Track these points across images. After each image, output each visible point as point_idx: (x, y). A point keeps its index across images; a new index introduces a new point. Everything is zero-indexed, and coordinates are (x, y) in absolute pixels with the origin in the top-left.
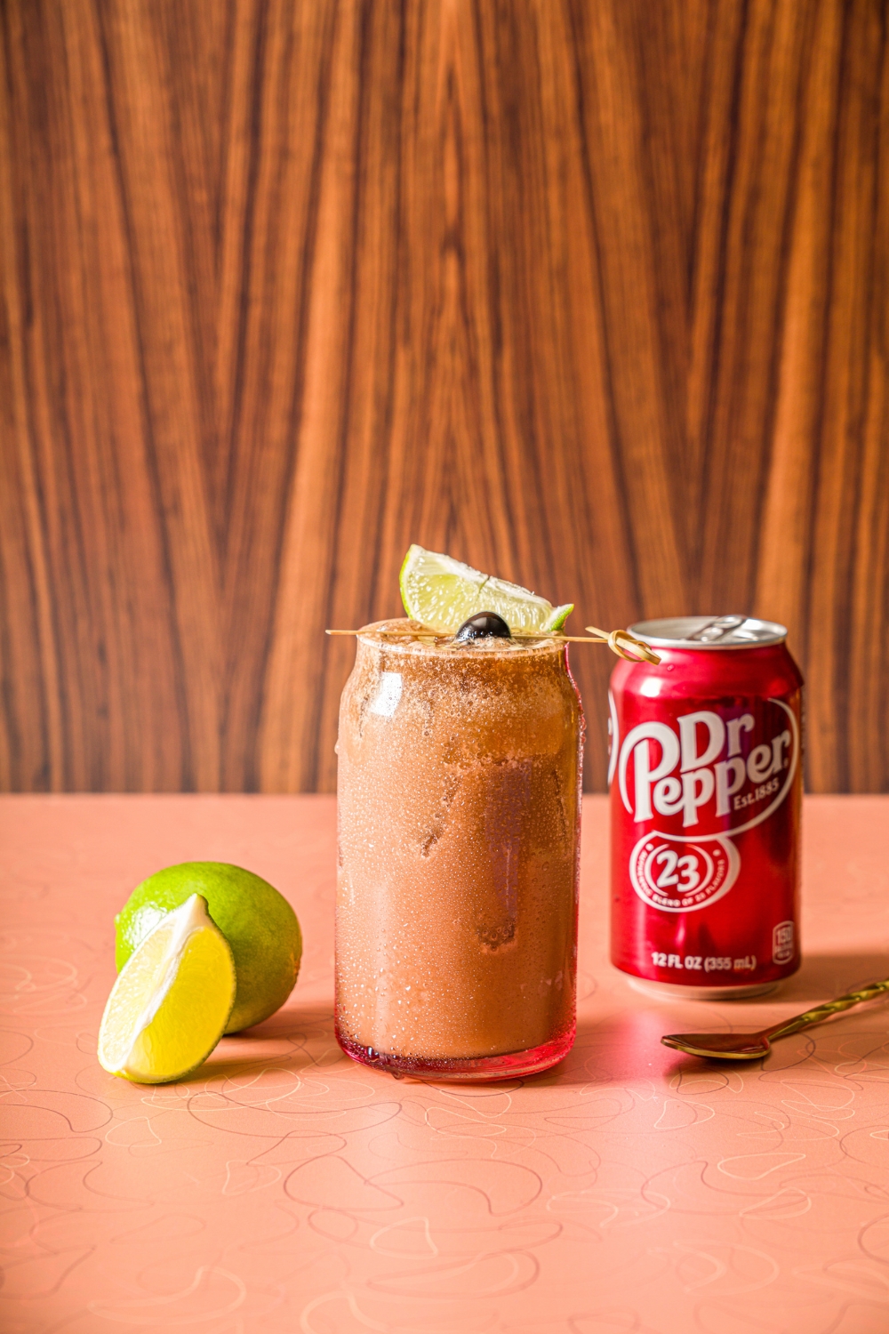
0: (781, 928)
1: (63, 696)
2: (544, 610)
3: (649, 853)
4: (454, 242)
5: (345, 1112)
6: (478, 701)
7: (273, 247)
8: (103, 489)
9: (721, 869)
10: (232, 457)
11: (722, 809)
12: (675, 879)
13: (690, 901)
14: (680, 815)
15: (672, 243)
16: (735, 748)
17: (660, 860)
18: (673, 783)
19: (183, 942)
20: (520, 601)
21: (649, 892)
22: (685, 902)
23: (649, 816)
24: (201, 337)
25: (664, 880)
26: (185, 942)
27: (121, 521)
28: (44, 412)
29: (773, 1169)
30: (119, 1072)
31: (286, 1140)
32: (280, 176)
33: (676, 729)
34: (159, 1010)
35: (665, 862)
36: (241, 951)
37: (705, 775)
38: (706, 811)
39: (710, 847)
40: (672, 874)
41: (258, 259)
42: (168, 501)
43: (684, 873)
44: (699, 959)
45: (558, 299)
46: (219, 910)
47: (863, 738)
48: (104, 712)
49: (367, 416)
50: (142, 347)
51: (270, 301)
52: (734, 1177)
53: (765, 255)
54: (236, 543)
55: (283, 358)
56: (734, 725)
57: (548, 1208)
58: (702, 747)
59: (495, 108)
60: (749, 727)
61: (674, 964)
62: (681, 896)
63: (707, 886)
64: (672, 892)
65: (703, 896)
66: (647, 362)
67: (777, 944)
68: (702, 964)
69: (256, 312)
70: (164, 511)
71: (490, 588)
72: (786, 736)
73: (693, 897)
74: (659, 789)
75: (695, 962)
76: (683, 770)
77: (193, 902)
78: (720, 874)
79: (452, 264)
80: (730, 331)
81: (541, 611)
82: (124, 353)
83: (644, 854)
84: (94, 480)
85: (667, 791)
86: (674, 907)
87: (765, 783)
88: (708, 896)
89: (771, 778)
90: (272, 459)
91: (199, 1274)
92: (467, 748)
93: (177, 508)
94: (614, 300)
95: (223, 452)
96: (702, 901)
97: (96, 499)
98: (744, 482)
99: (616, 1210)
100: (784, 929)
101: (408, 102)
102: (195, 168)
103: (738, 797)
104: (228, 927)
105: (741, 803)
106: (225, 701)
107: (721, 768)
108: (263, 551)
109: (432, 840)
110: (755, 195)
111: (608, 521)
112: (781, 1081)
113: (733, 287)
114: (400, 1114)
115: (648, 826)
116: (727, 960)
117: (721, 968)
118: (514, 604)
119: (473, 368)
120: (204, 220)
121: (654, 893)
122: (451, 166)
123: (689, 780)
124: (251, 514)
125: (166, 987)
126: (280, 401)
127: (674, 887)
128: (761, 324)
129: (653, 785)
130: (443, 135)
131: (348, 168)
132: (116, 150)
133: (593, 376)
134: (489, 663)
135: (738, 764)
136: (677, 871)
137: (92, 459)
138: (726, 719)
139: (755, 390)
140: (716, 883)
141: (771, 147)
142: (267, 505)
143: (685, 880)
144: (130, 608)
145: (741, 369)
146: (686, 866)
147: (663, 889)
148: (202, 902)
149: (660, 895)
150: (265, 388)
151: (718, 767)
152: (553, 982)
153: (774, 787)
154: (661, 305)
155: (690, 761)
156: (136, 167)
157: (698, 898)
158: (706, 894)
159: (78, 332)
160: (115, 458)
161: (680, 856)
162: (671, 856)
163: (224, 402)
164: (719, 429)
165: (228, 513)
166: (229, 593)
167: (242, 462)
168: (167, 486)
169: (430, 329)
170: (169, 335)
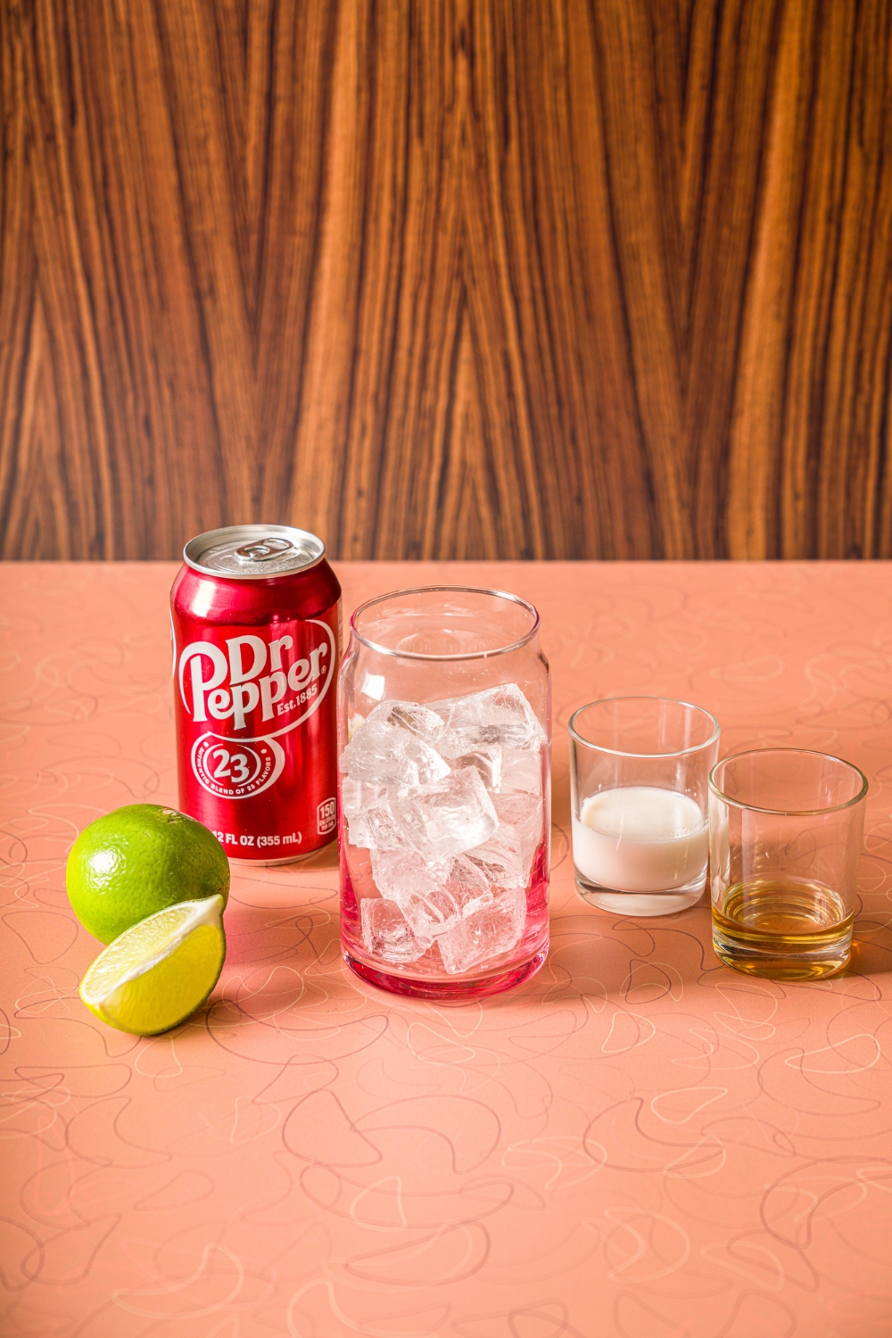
1: (113, 466)
4: (465, 43)
7: (295, 50)
8: (145, 274)
10: (262, 243)
15: (667, 41)
24: (231, 133)
27: (162, 303)
28: (89, 203)
41: (282, 60)
42: (205, 285)
45: (562, 95)
47: (831, 504)
48: (151, 481)
50: (176, 144)
51: (293, 100)
53: (755, 52)
54: (266, 324)
55: (307, 152)
66: (644, 155)
69: (281, 109)
70: (201, 294)
79: (462, 64)
80: (720, 124)
82: (161, 148)
84: (136, 265)
90: (299, 243)
93: (212, 290)
94: (613, 96)
95: (254, 238)
97: (139, 282)
98: (731, 264)
106: (259, 471)
108: (291, 331)
111: (606, 302)
113: (723, 83)
119: (482, 159)
120: (233, 23)
124: (279, 296)
126: (305, 192)
128: (749, 118)
133: (593, 167)
137: (134, 247)
139: (743, 179)
142: (295, 287)
144: (172, 386)
145: (730, 158)
150: (291, 178)
154: (657, 99)
159: (118, 130)
160: (155, 246)
163: (253, 193)
164: (710, 216)
165: (259, 295)
166: (261, 371)
167: (271, 248)
168: (203, 272)
169: (442, 124)
170: (202, 132)
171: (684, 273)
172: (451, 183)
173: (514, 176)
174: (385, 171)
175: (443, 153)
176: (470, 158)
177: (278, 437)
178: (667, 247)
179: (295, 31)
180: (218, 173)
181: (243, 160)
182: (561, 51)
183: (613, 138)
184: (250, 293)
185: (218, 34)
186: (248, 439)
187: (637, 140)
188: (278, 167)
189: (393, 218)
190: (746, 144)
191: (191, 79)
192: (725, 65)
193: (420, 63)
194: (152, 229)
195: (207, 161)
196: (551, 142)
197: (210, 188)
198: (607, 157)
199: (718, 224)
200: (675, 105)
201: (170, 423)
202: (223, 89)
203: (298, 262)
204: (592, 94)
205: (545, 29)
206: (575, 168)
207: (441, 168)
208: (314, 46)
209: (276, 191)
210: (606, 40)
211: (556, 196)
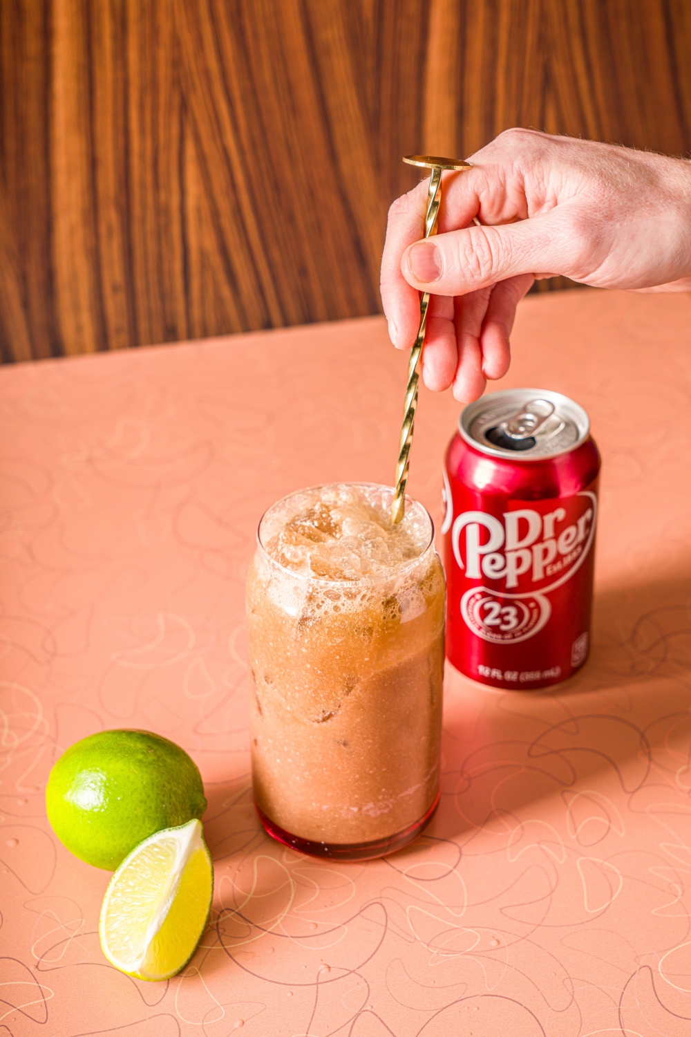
3: (477, 601)
9: (535, 616)
11: (538, 577)
12: (498, 621)
13: (510, 636)
14: (504, 580)
16: (549, 535)
17: (487, 607)
21: (478, 628)
23: (478, 576)
25: (490, 620)
33: (502, 521)
35: (491, 609)
37: (524, 554)
38: (525, 578)
39: (526, 602)
40: (496, 618)
43: (506, 618)
49: (106, 27)
58: (522, 534)
62: (504, 633)
63: (524, 627)
64: (496, 629)
65: (519, 634)
73: (513, 633)
74: (487, 559)
75: (513, 675)
76: (506, 549)
78: (534, 618)
83: (473, 601)
85: (493, 562)
86: (497, 639)
87: (571, 552)
88: (524, 634)
89: (576, 547)
96: (519, 637)
103: (551, 566)
105: (551, 570)
107: (538, 548)
115: (477, 583)
117: (533, 678)
121: (482, 628)
123: (512, 556)
127: (497, 626)
129: (482, 555)
135: (550, 543)
136: (500, 616)
138: (542, 514)
140: (531, 624)
143: (507, 623)
146: (507, 614)
149: (486, 630)
151: (535, 548)
153: (577, 553)
155: (512, 544)
157: (516, 635)
158: (523, 630)
161: (503, 606)
162: (496, 606)
164: (386, 10)
199: (396, 16)
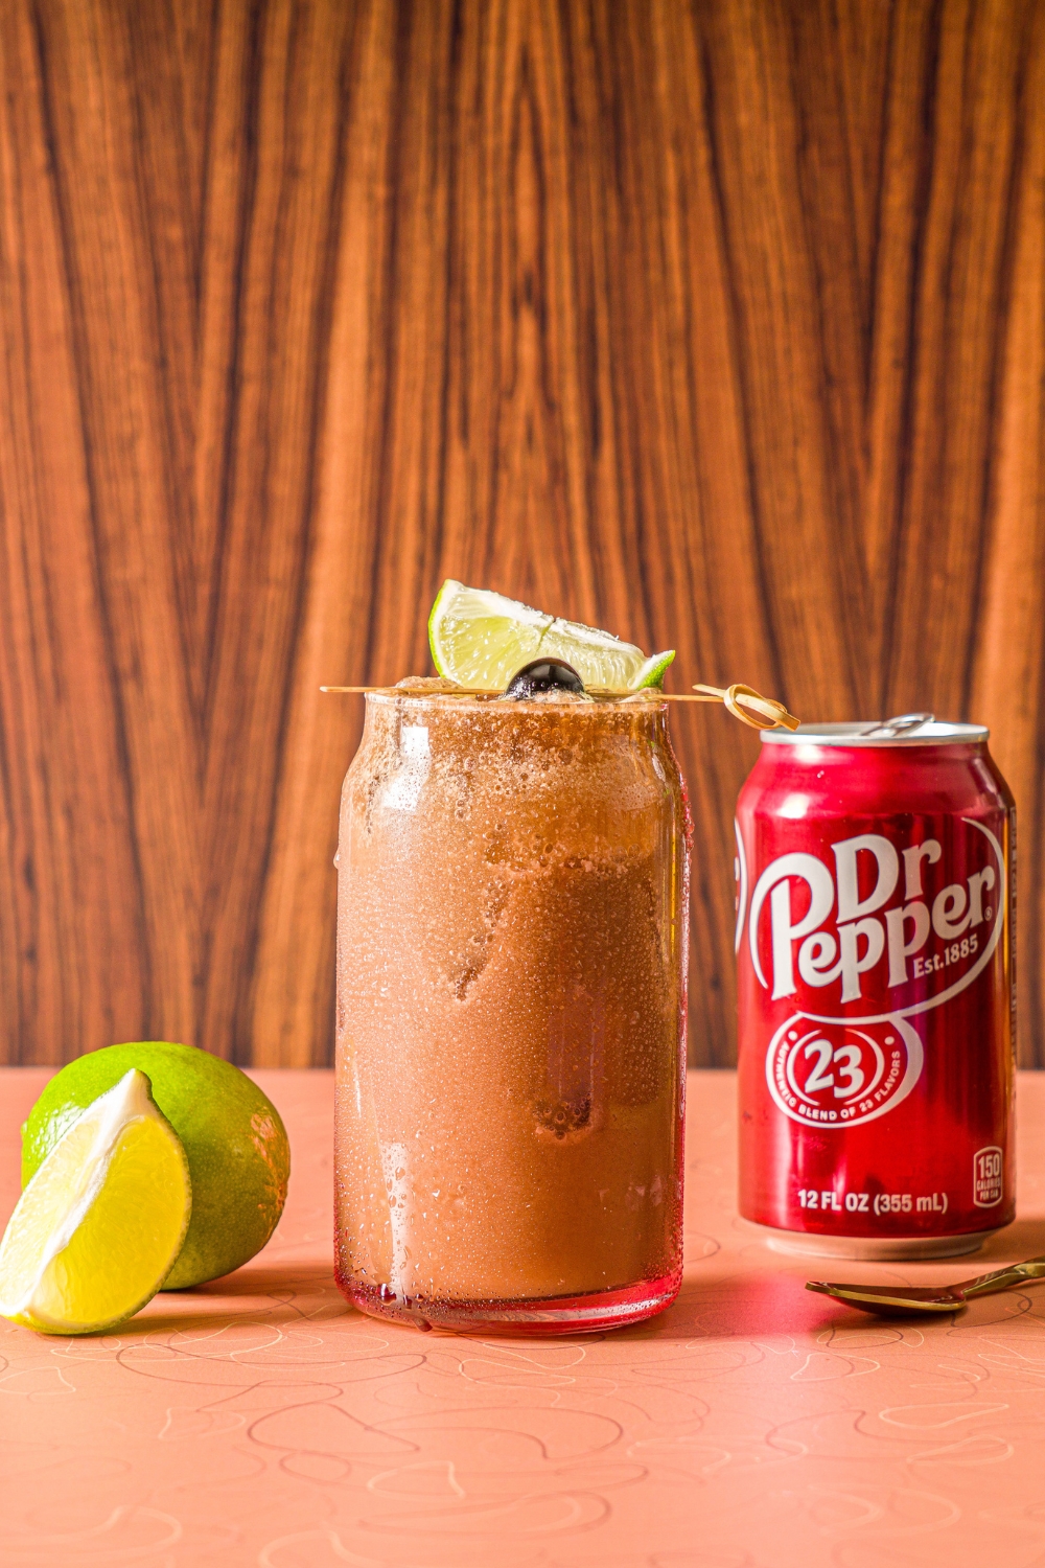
0: (985, 1154)
2: (633, 661)
3: (792, 1044)
4: (532, 295)
5: (344, 1364)
6: (537, 774)
7: (273, 305)
8: (33, 643)
9: (896, 1064)
10: (216, 598)
11: (897, 977)
12: (829, 1081)
13: (852, 1111)
14: (837, 986)
15: (841, 294)
16: (914, 888)
17: (809, 1052)
18: (825, 940)
19: (115, 1136)
20: (598, 649)
21: (793, 1102)
22: (845, 1114)
23: (792, 989)
24: (173, 430)
25: (814, 1083)
26: (118, 1136)
27: (58, 690)
29: (959, 1418)
30: (20, 1315)
31: (255, 1389)
32: (284, 202)
33: (830, 862)
34: (79, 1229)
35: (816, 1055)
36: (202, 1160)
37: (871, 928)
38: (874, 979)
39: (879, 1031)
40: (825, 1074)
41: (253, 319)
42: (125, 662)
43: (843, 1071)
44: (865, 1197)
45: (680, 373)
46: (168, 1101)
48: (31, 954)
49: (408, 540)
50: (88, 446)
51: (269, 379)
52: (902, 1425)
53: (974, 311)
54: (220, 721)
55: (289, 459)
56: (913, 855)
57: (629, 1453)
58: (866, 887)
59: (588, 106)
60: (935, 857)
61: (829, 1205)
62: (839, 1105)
63: (876, 1090)
64: (825, 1099)
65: (869, 1104)
66: (808, 462)
67: (979, 1178)
68: (870, 1204)
69: (250, 394)
71: (555, 634)
72: (989, 873)
73: (856, 1105)
74: (806, 949)
75: (860, 1200)
76: (838, 921)
77: (130, 1079)
78: (894, 1072)
79: (528, 326)
80: (923, 418)
81: (629, 662)
82: (63, 451)
83: (785, 1046)
85: (817, 951)
86: (828, 1121)
87: (958, 940)
88: (877, 1105)
89: (968, 933)
90: (274, 600)
91: (116, 1514)
92: (520, 840)
93: (137, 669)
94: (758, 375)
95: (204, 591)
96: (869, 1111)
98: (947, 632)
99: (728, 1456)
100: (989, 1157)
101: (465, 100)
102: (165, 192)
103: (921, 959)
104: (181, 1125)
105: (924, 968)
106: (205, 940)
107: (895, 917)
108: (260, 732)
109: (471, 974)
110: (957, 228)
112: (979, 1337)
113: (927, 357)
114: (424, 1366)
115: (790, 1004)
116: (906, 1198)
117: (896, 1210)
118: (592, 653)
119: (558, 472)
120: (180, 264)
121: (800, 1102)
122: (526, 188)
123: (848, 935)
124: (242, 680)
125: (89, 1198)
126: (285, 519)
127: (829, 1091)
128: (969, 410)
129: (798, 944)
130: (515, 145)
131: (381, 191)
132: (54, 167)
133: (729, 482)
134: (552, 720)
135: (917, 910)
136: (833, 1068)
138: (901, 844)
139: (961, 503)
140: (888, 1086)
141: (980, 157)
142: (265, 667)
143: (844, 1082)
144: (69, 813)
145: (941, 473)
146: (845, 1061)
147: (812, 1095)
148: (141, 1080)
149: (807, 1105)
150: (263, 499)
151: (888, 914)
152: (647, 1193)
153: (971, 947)
154: (825, 382)
155: (849, 907)
156: (82, 191)
157: (863, 1108)
158: (874, 1100)
160: (50, 602)
161: (835, 1048)
162: (824, 1046)
163: (205, 521)
164: (912, 560)
165: (210, 677)
166: (211, 791)
167: (230, 606)
168: (123, 642)
169: (498, 417)
170: (127, 428)
171: (874, 646)
172: (510, 508)
173: (608, 497)
174: (409, 487)
175: (498, 460)
176: (540, 469)
177: (236, 891)
178: (847, 605)
179: (274, 277)
180: (151, 491)
181: (190, 470)
182: (679, 308)
183: (761, 440)
184: (197, 674)
185: (157, 280)
186: (188, 892)
187: (796, 442)
188: (244, 482)
189: (421, 561)
190: (964, 449)
191: (113, 348)
192: (929, 330)
193: (464, 325)
194: (47, 576)
195: (135, 474)
196: (664, 445)
197: (138, 514)
198: (751, 469)
199: (925, 569)
200: (854, 390)
201: (65, 870)
202: (161, 363)
203: (271, 627)
204: (726, 372)
205: (654, 275)
206: (702, 485)
207: (494, 485)
208: (302, 298)
209: (239, 518)
210: (746, 292)
211: (674, 527)
